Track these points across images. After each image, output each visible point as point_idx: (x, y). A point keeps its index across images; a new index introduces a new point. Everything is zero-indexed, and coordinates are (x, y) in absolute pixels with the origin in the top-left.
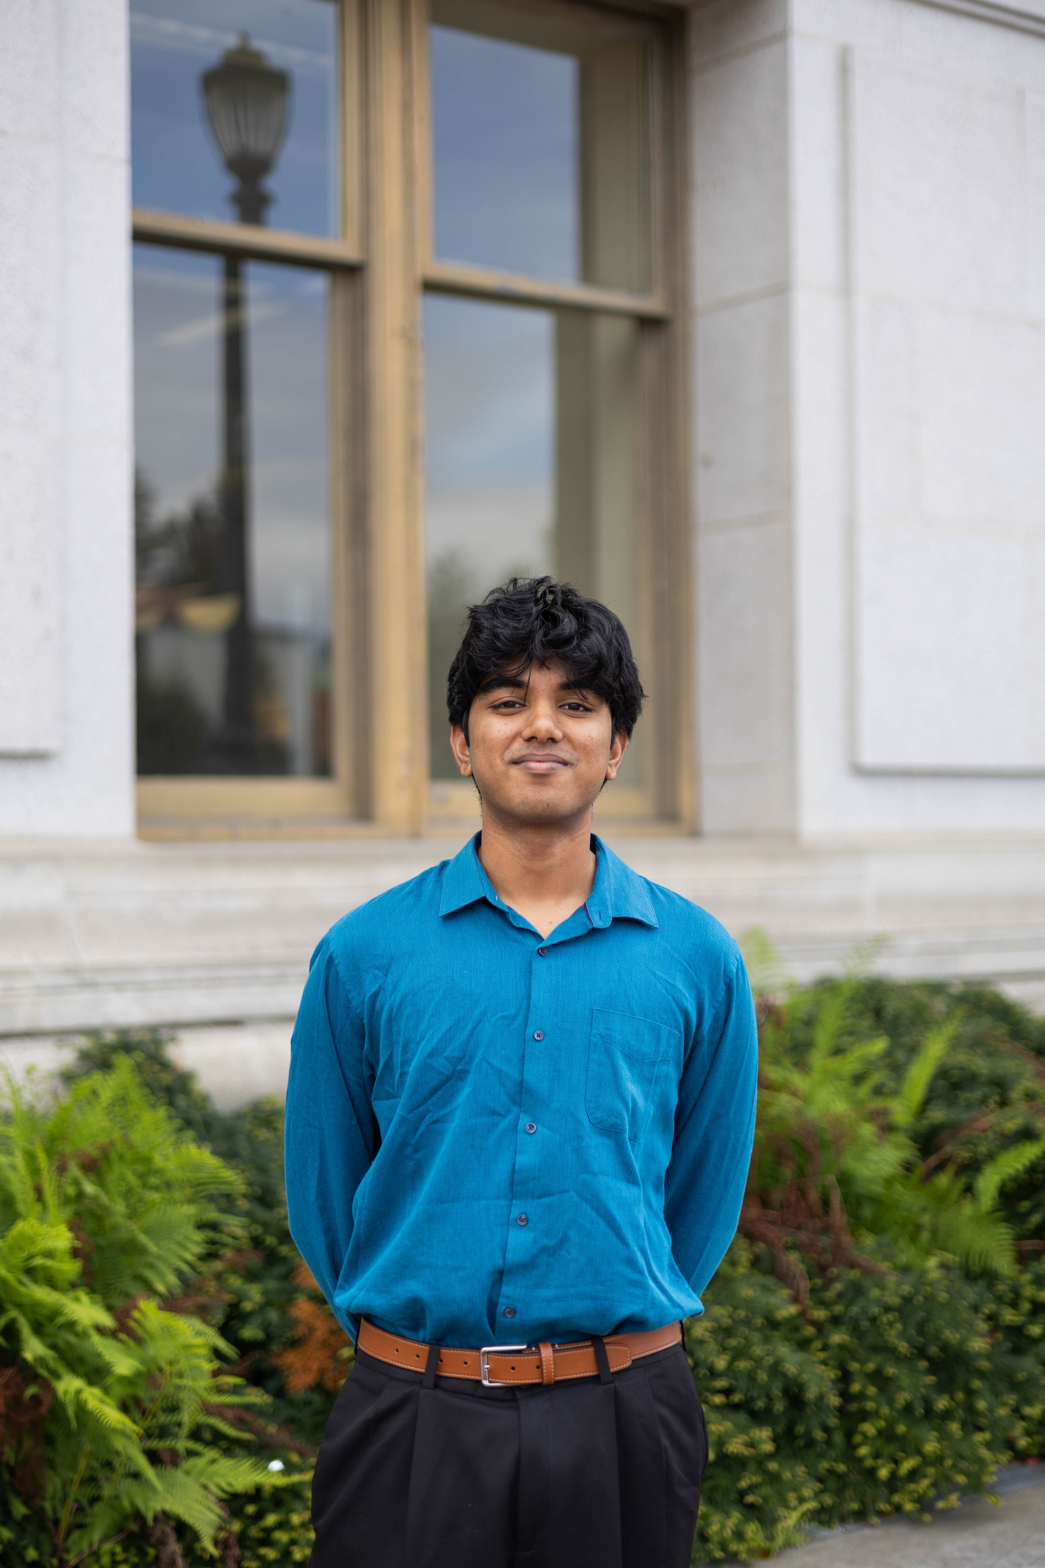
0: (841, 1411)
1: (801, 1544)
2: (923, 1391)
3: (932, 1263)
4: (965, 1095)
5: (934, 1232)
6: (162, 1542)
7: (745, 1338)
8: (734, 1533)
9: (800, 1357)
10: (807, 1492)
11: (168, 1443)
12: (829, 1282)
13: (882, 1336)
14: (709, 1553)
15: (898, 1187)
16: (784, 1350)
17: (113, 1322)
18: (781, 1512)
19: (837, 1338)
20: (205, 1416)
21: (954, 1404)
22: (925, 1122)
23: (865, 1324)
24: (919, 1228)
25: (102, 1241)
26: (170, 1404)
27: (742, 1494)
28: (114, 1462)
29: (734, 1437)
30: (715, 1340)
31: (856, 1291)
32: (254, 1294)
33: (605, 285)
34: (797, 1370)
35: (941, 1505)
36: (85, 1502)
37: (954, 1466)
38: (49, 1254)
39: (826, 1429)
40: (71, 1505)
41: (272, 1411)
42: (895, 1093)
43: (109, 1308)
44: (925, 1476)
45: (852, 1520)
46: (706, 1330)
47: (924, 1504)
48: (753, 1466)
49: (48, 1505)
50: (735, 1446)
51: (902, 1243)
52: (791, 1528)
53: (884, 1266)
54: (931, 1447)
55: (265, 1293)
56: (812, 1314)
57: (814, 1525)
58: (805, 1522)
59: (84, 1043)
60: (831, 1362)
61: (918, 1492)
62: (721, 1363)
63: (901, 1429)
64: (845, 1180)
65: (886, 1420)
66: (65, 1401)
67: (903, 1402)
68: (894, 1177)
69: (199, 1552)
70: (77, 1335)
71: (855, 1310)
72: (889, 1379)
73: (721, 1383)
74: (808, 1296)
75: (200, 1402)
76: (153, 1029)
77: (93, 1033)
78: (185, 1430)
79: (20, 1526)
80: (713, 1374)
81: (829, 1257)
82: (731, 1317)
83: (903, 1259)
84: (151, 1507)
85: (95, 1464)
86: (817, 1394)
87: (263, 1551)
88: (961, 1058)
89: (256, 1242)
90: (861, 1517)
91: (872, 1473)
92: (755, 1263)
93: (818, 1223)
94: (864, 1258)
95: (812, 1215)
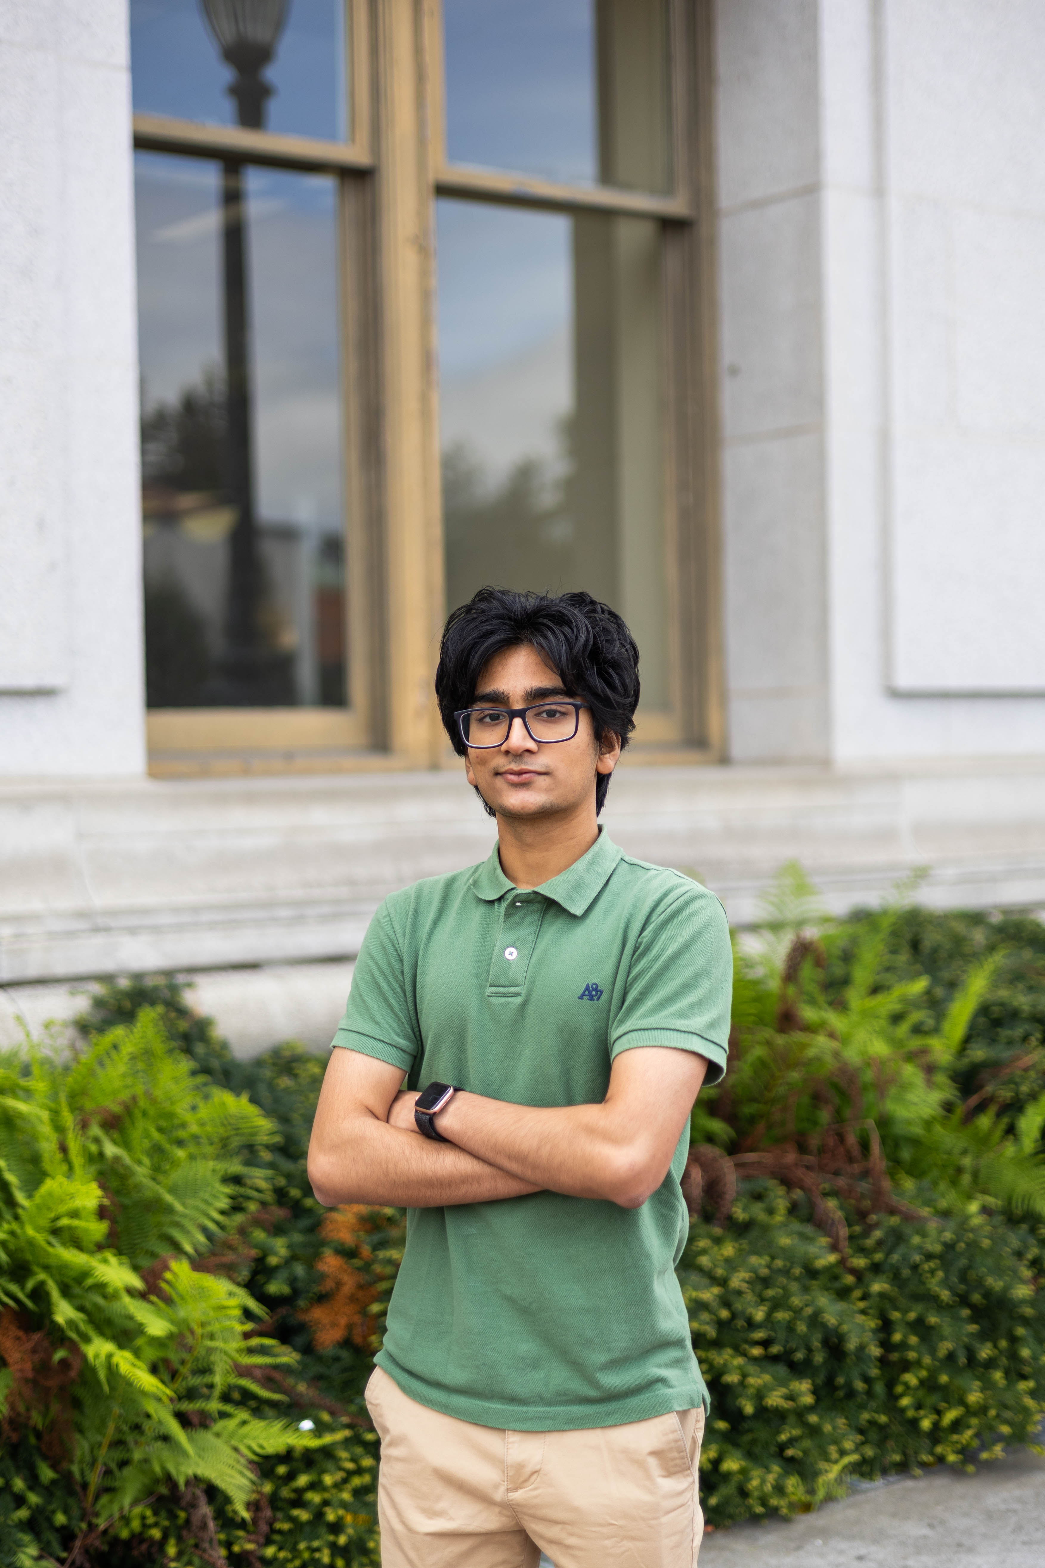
0: (882, 1361)
1: (842, 1497)
2: (966, 1339)
3: (973, 1207)
4: (1005, 1033)
5: (975, 1175)
6: (193, 1505)
7: (784, 1288)
8: (774, 1487)
9: (842, 1306)
10: (848, 1445)
11: (198, 1405)
12: (868, 1229)
13: (924, 1283)
14: (749, 1508)
15: (938, 1129)
16: (823, 1300)
17: (143, 1285)
18: (822, 1465)
19: (877, 1286)
20: (236, 1377)
21: (996, 1352)
22: (966, 1061)
23: (906, 1272)
24: (959, 1170)
25: (126, 1201)
26: (200, 1366)
27: (782, 1447)
28: (143, 1426)
29: (774, 1390)
30: (753, 1291)
31: (897, 1237)
32: (280, 1248)
33: (627, 186)
34: (837, 1320)
35: (984, 1455)
36: (113, 1466)
37: (998, 1416)
38: (75, 1214)
39: (867, 1380)
40: (100, 1468)
41: (300, 1368)
42: (936, 1030)
43: (136, 1268)
44: (969, 1427)
45: (893, 1472)
46: (744, 1280)
47: (968, 1455)
48: (792, 1419)
49: (75, 1469)
50: (775, 1399)
51: (943, 1186)
52: (832, 1481)
53: (925, 1211)
54: (974, 1397)
55: (290, 1247)
56: (852, 1262)
57: (855, 1477)
58: (846, 1475)
59: (98, 989)
60: (871, 1311)
61: (962, 1443)
62: (759, 1315)
63: (944, 1379)
64: (884, 1122)
65: (928, 1370)
66: (95, 1366)
67: (946, 1352)
68: (934, 1118)
69: (230, 1515)
70: (105, 1297)
71: (895, 1257)
72: (931, 1328)
73: (759, 1335)
74: (846, 1243)
75: (231, 1364)
76: (169, 974)
77: (106, 978)
78: (217, 1392)
79: (48, 1491)
80: (751, 1324)
81: (867, 1203)
82: (768, 1266)
83: (943, 1204)
84: (183, 1471)
85: (125, 1428)
86: (858, 1345)
87: (296, 1512)
88: (1003, 993)
89: (280, 1194)
90: (903, 1468)
91: (914, 1423)
92: (793, 1209)
93: (856, 1168)
94: (904, 1203)
95: (851, 1160)
